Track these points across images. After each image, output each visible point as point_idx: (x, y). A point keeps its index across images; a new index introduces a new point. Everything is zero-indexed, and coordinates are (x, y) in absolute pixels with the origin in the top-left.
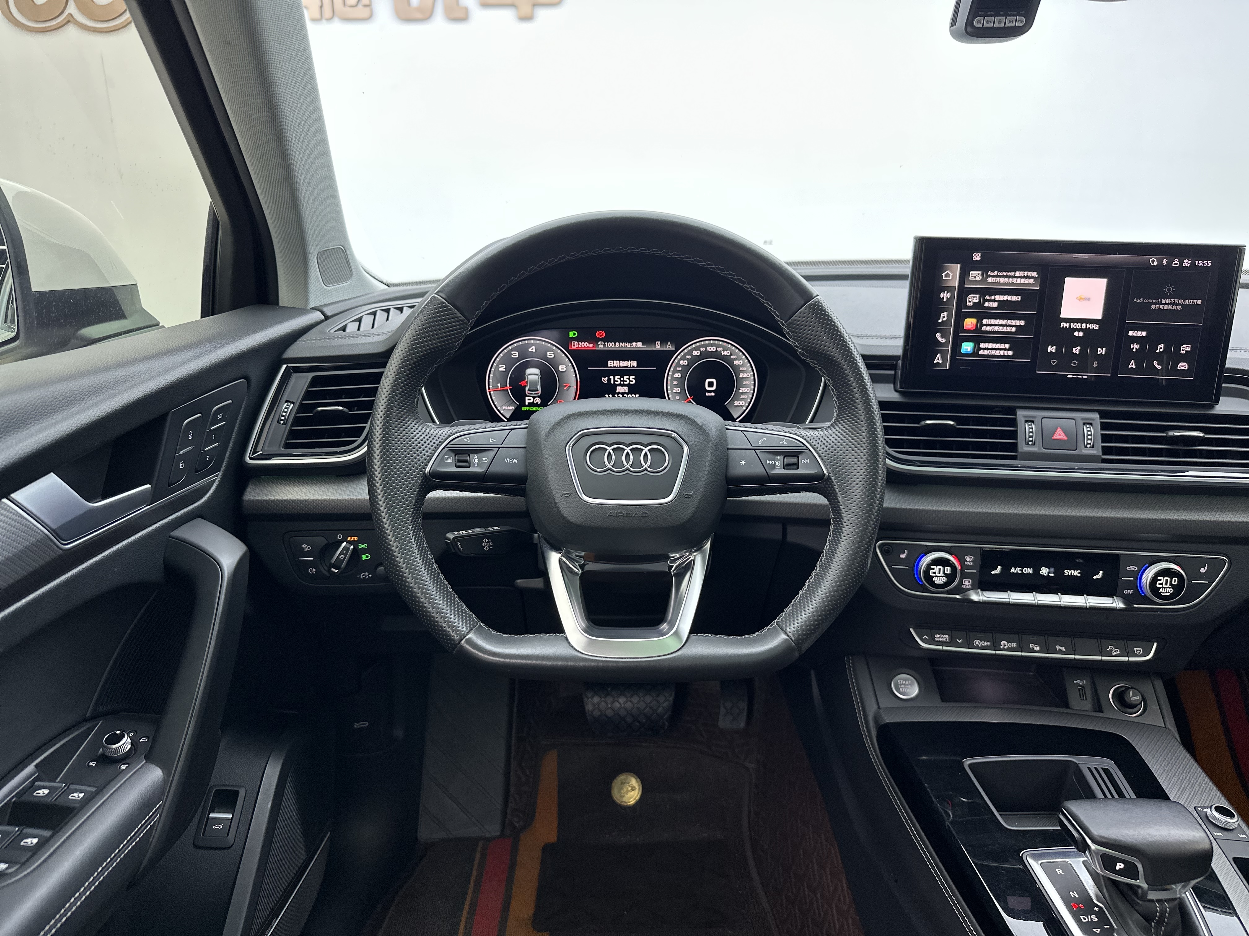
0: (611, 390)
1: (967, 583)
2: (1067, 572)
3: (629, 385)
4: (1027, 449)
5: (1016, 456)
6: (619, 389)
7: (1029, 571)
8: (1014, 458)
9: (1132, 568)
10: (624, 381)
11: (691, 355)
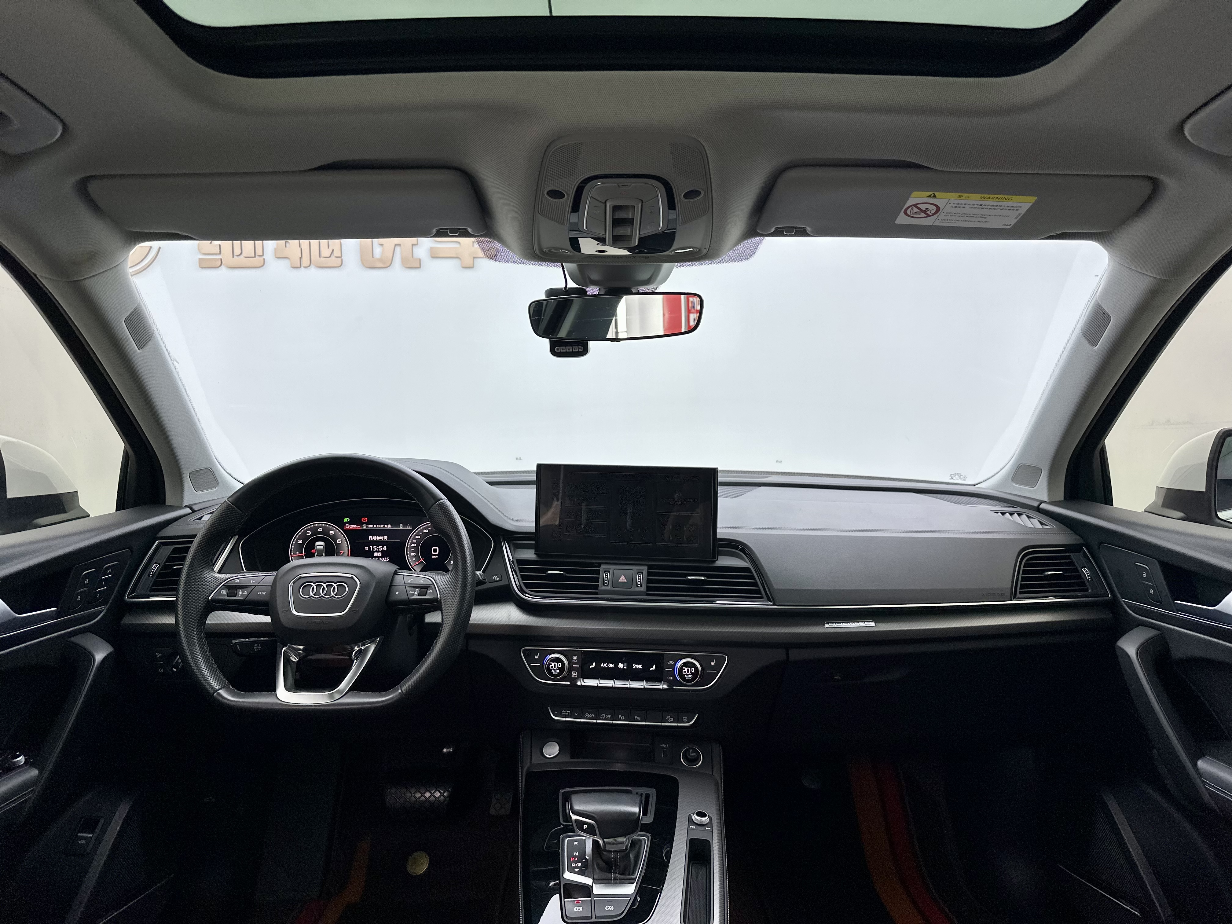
0: (369, 555)
1: (574, 674)
2: (634, 666)
3: (383, 552)
4: (604, 588)
5: (598, 592)
6: (376, 554)
7: (612, 665)
8: (597, 593)
9: (671, 662)
10: (379, 549)
11: (423, 532)
